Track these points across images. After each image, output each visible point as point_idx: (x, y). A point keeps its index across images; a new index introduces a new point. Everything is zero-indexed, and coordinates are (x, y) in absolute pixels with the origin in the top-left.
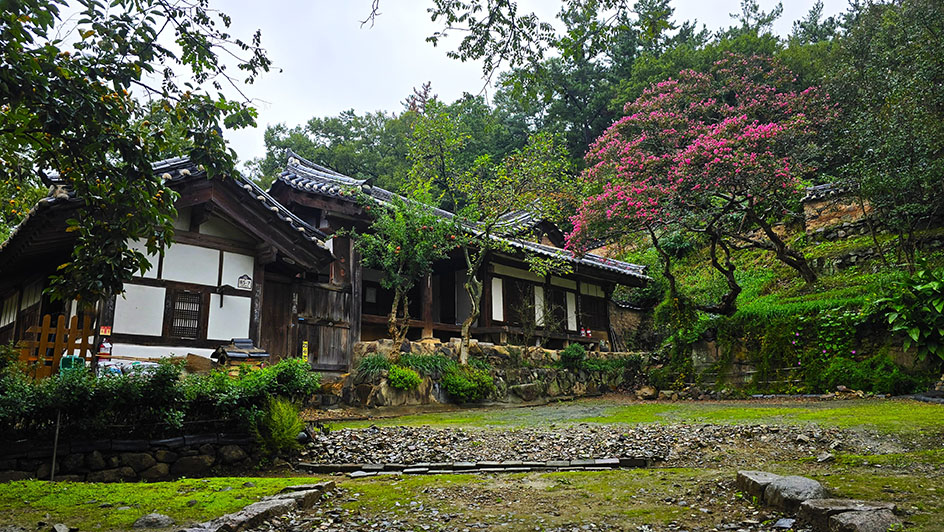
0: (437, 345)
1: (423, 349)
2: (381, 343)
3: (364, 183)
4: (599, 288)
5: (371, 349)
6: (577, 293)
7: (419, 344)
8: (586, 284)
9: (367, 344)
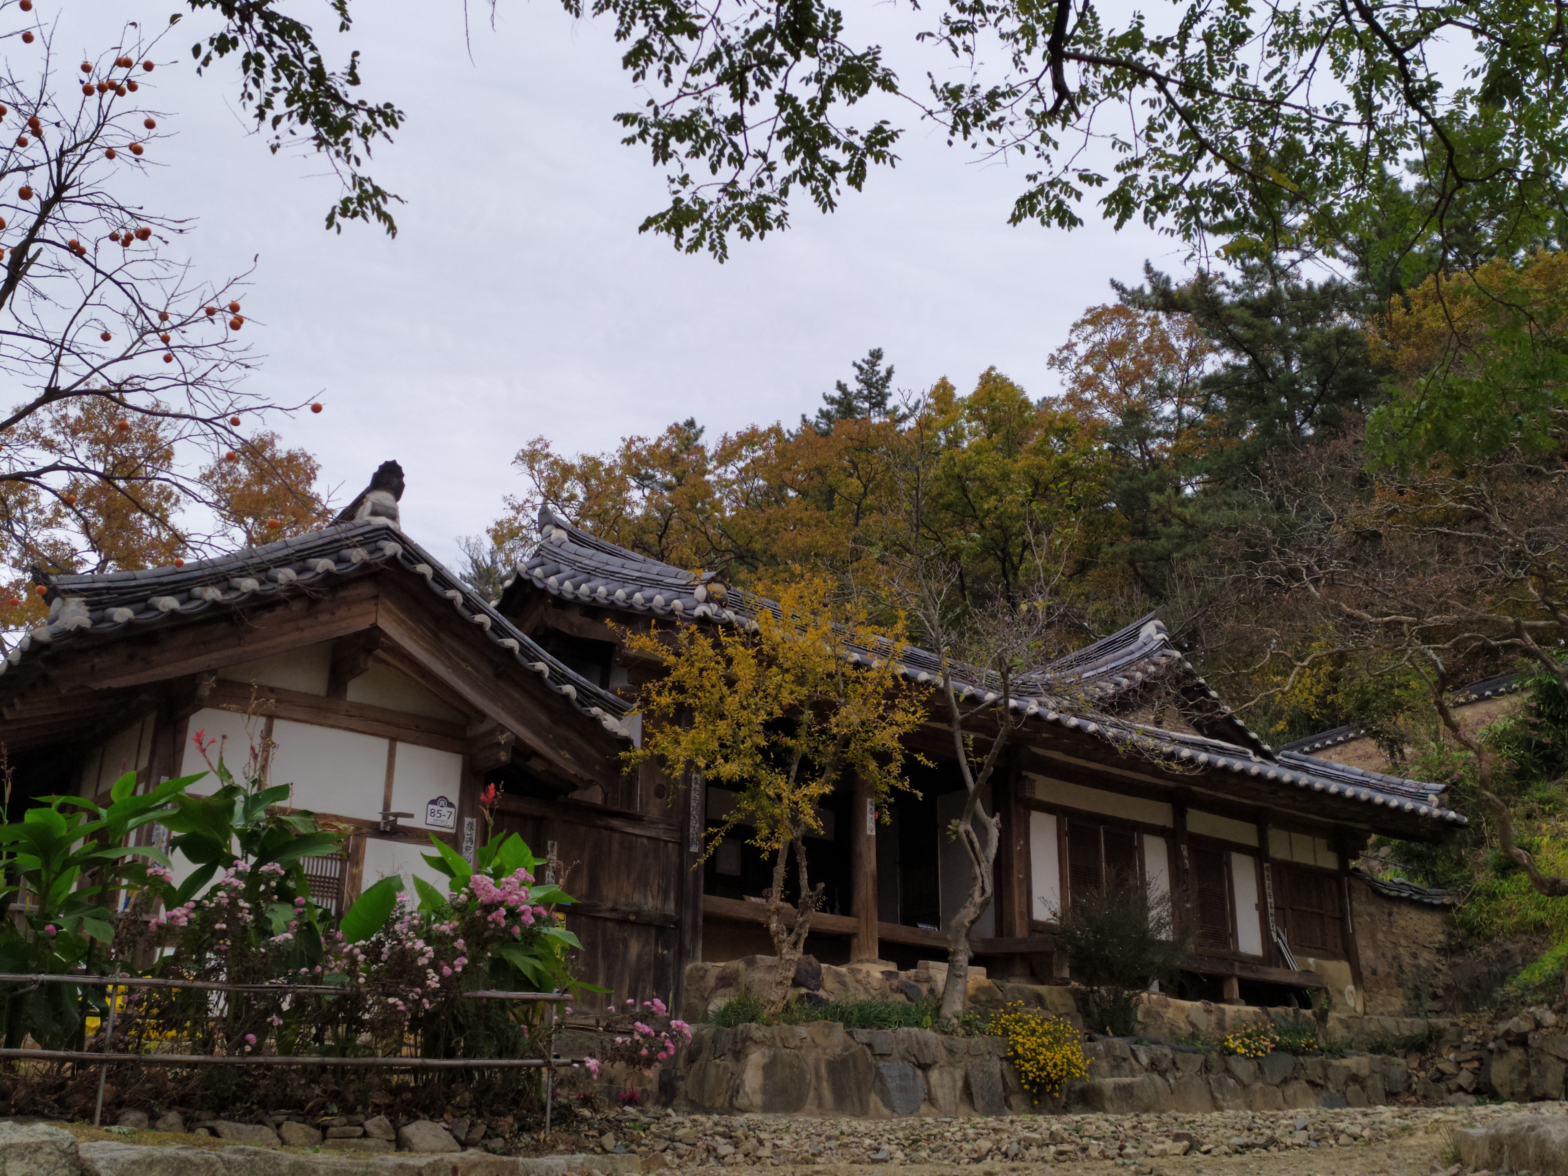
0: (888, 975)
1: (852, 984)
2: (751, 964)
3: (713, 580)
4: (1322, 843)
5: (726, 981)
6: (1259, 854)
7: (843, 969)
8: (1284, 834)
9: (716, 967)
